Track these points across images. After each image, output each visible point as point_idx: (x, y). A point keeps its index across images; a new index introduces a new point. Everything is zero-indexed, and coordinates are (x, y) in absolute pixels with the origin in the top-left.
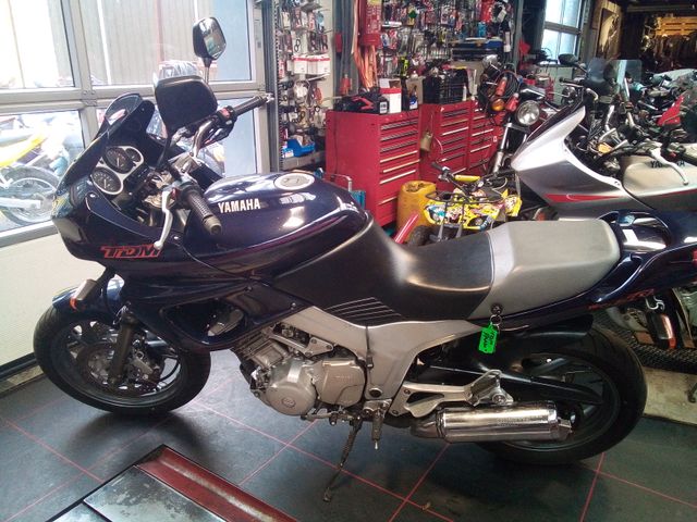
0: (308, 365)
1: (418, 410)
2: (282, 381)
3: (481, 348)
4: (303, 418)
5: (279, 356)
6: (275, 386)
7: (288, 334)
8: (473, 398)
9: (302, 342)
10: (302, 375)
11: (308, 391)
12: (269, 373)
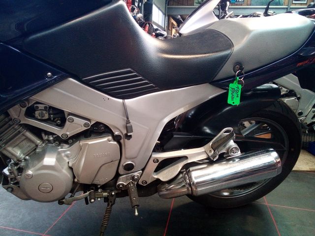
0: (65, 149)
1: (165, 175)
2: (39, 165)
3: (230, 101)
4: (61, 202)
5: (33, 145)
6: (30, 172)
7: (43, 115)
8: (214, 153)
9: (58, 125)
10: (59, 160)
11: (66, 173)
12: (23, 164)
